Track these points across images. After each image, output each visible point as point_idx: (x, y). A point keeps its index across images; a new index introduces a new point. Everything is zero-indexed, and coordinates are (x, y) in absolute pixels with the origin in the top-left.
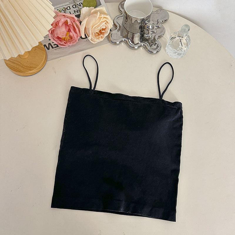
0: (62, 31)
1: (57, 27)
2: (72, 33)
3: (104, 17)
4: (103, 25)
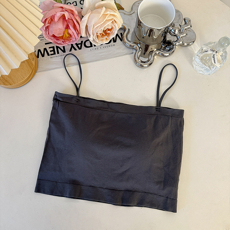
0: (58, 28)
1: (53, 22)
2: (72, 30)
3: (111, 15)
4: (109, 25)
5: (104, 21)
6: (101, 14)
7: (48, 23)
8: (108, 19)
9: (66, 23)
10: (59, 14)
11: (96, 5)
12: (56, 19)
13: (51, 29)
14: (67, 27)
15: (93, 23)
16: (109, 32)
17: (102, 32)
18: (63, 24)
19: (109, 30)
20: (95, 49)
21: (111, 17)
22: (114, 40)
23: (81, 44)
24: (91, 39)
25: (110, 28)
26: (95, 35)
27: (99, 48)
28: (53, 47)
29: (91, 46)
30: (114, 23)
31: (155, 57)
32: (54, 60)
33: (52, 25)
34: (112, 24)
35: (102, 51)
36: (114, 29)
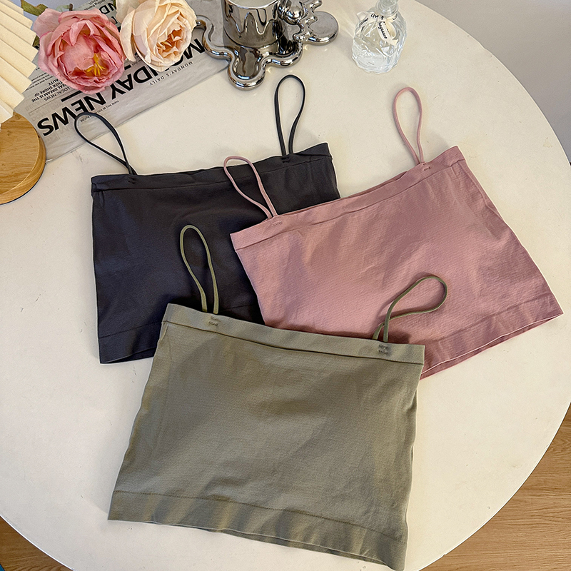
1: (68, 46)
2: (107, 53)
3: (172, 4)
4: (173, 24)
5: (164, 18)
6: (154, 6)
7: (60, 50)
8: (170, 13)
9: (92, 43)
10: (76, 27)
12: (73, 39)
13: (68, 61)
14: (98, 49)
15: (145, 26)
16: (177, 38)
17: (164, 39)
18: (88, 45)
19: (176, 33)
20: (159, 80)
21: (176, 9)
22: (188, 55)
23: (129, 79)
24: (147, 60)
25: (177, 29)
26: (155, 48)
27: (165, 76)
28: (80, 102)
29: (150, 77)
30: (183, 20)
33: (68, 52)
34: (179, 22)
35: (172, 80)
36: (185, 31)
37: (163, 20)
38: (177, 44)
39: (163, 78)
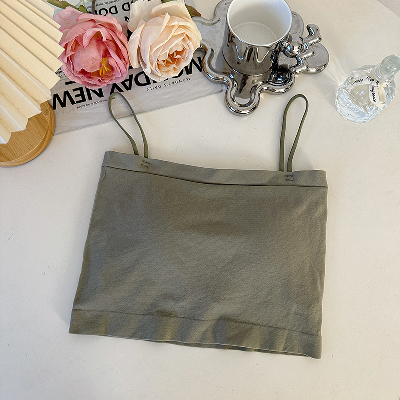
0: (91, 58)
1: (79, 47)
2: (115, 60)
3: (180, 26)
4: (177, 45)
5: (169, 39)
6: (162, 26)
7: (72, 50)
8: (176, 34)
9: (103, 48)
10: (90, 33)
11: (154, 11)
12: (86, 42)
13: (77, 61)
14: (107, 54)
15: (149, 43)
16: (179, 57)
17: (167, 58)
18: (99, 50)
19: (178, 53)
20: (156, 88)
21: (182, 31)
22: (189, 71)
23: (130, 80)
24: (148, 71)
25: (180, 50)
26: (155, 63)
27: (163, 86)
28: (81, 89)
29: (149, 83)
30: (188, 42)
31: (262, 96)
32: (83, 112)
33: (79, 53)
34: (183, 43)
35: (168, 91)
36: (188, 52)
37: (167, 41)
38: (178, 62)
39: (160, 87)
